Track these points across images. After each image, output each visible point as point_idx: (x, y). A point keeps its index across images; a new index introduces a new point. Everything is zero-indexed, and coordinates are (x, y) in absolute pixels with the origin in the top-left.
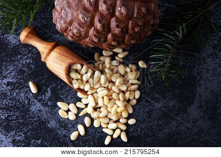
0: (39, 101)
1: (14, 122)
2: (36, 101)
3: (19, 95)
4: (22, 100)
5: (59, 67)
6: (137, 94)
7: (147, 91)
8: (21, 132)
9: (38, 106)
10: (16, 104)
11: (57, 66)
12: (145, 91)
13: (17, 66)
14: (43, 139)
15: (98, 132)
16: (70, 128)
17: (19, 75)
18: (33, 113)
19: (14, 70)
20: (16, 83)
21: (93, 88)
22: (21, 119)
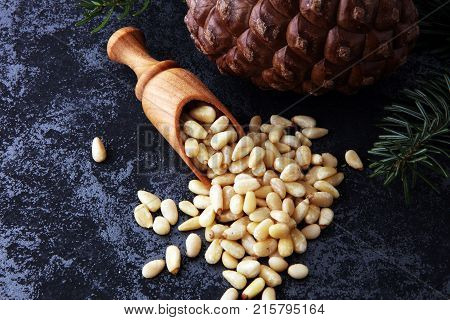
0: (101, 181)
1: (30, 208)
2: (93, 178)
3: (64, 159)
4: (65, 171)
5: (168, 98)
6: (327, 216)
7: (351, 219)
8: (37, 231)
9: (96, 190)
10: (49, 174)
11: (163, 96)
12: (347, 218)
13: (83, 106)
14: (79, 260)
15: (210, 278)
16: (149, 252)
17: (79, 122)
18: (78, 200)
19: (73, 112)
20: (66, 135)
21: (228, 172)
22: (48, 207)
